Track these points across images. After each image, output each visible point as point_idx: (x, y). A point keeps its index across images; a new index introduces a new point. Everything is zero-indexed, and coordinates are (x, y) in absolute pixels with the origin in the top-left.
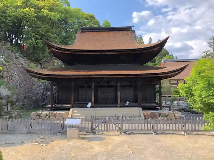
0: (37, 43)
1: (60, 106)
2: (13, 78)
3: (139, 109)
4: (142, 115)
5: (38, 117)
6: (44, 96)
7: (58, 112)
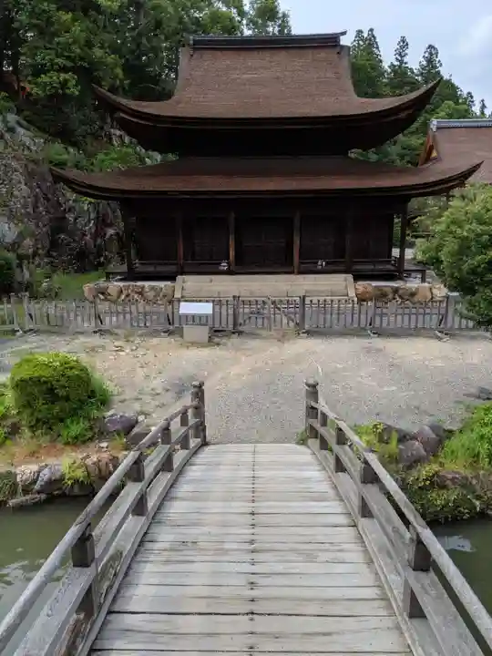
0: (64, 84)
1: (151, 269)
2: (16, 193)
3: (346, 280)
4: (352, 293)
5: (102, 297)
6: (99, 241)
7: (147, 284)
